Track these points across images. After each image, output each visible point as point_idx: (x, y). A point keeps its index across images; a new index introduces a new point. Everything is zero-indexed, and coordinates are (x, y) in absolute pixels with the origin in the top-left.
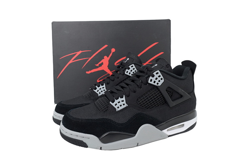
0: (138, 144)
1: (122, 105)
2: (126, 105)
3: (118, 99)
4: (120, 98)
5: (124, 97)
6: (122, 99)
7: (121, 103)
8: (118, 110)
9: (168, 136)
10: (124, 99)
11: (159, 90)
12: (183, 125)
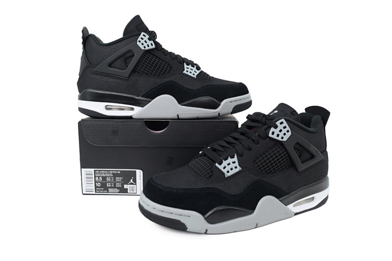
0: (257, 224)
1: (234, 168)
2: (239, 169)
3: (227, 159)
4: (229, 158)
5: (236, 156)
6: (233, 160)
7: (232, 166)
8: (227, 175)
9: (294, 214)
10: (235, 159)
11: (284, 147)
12: (313, 198)
